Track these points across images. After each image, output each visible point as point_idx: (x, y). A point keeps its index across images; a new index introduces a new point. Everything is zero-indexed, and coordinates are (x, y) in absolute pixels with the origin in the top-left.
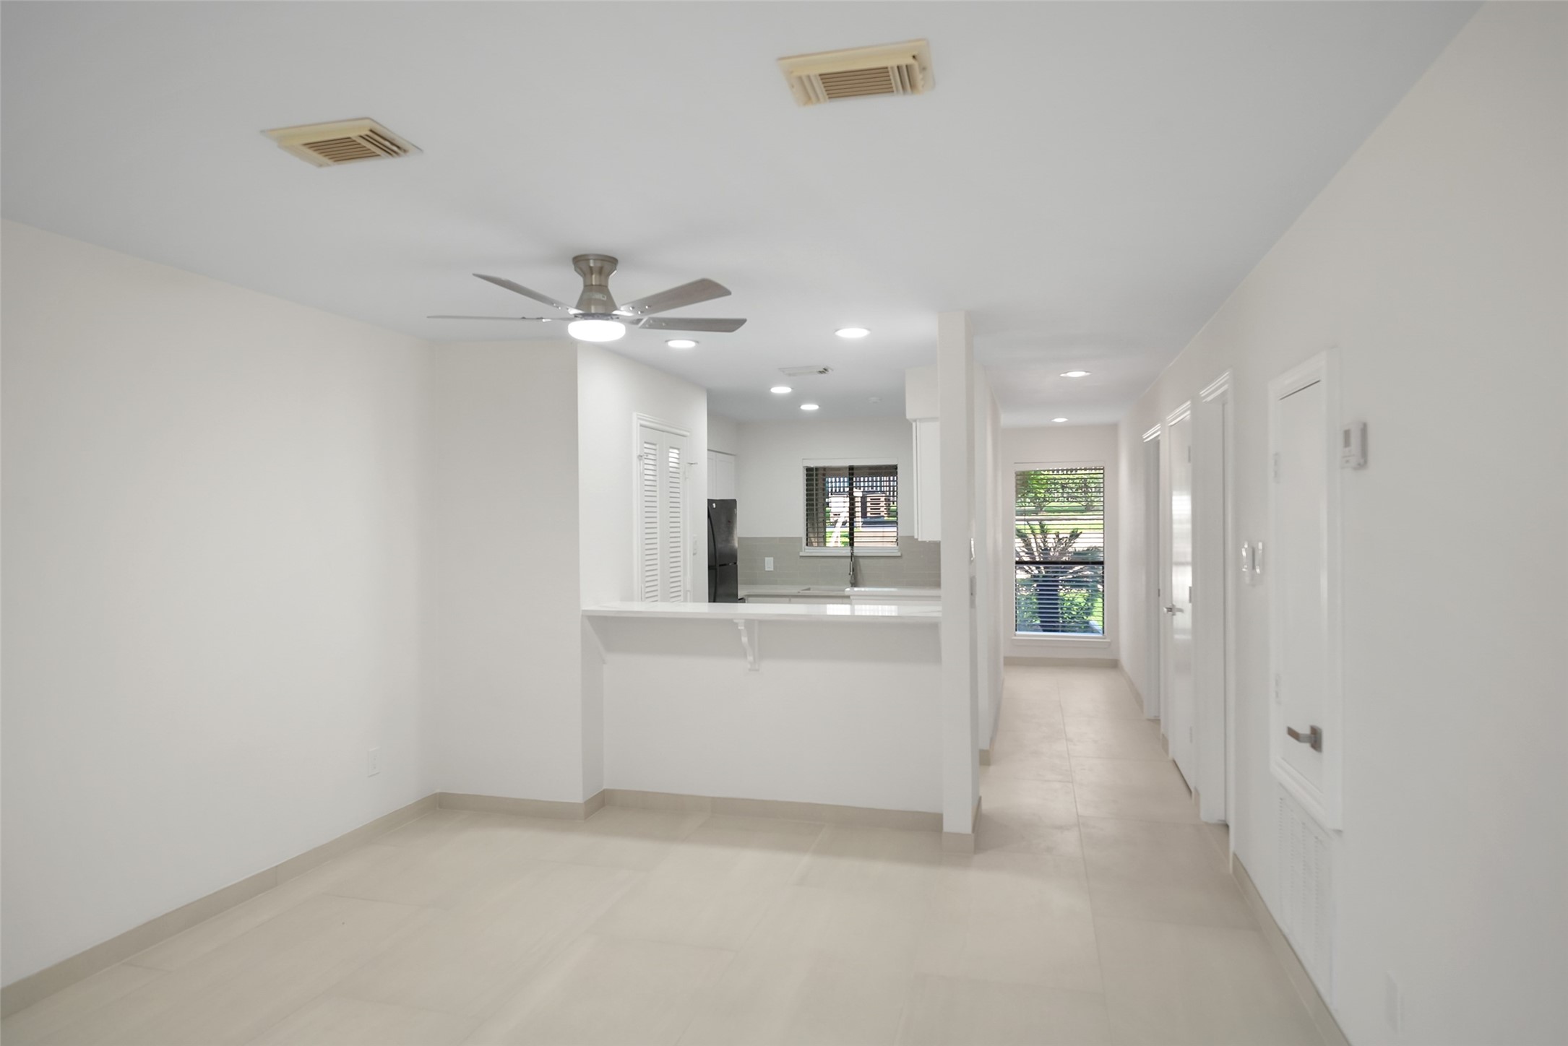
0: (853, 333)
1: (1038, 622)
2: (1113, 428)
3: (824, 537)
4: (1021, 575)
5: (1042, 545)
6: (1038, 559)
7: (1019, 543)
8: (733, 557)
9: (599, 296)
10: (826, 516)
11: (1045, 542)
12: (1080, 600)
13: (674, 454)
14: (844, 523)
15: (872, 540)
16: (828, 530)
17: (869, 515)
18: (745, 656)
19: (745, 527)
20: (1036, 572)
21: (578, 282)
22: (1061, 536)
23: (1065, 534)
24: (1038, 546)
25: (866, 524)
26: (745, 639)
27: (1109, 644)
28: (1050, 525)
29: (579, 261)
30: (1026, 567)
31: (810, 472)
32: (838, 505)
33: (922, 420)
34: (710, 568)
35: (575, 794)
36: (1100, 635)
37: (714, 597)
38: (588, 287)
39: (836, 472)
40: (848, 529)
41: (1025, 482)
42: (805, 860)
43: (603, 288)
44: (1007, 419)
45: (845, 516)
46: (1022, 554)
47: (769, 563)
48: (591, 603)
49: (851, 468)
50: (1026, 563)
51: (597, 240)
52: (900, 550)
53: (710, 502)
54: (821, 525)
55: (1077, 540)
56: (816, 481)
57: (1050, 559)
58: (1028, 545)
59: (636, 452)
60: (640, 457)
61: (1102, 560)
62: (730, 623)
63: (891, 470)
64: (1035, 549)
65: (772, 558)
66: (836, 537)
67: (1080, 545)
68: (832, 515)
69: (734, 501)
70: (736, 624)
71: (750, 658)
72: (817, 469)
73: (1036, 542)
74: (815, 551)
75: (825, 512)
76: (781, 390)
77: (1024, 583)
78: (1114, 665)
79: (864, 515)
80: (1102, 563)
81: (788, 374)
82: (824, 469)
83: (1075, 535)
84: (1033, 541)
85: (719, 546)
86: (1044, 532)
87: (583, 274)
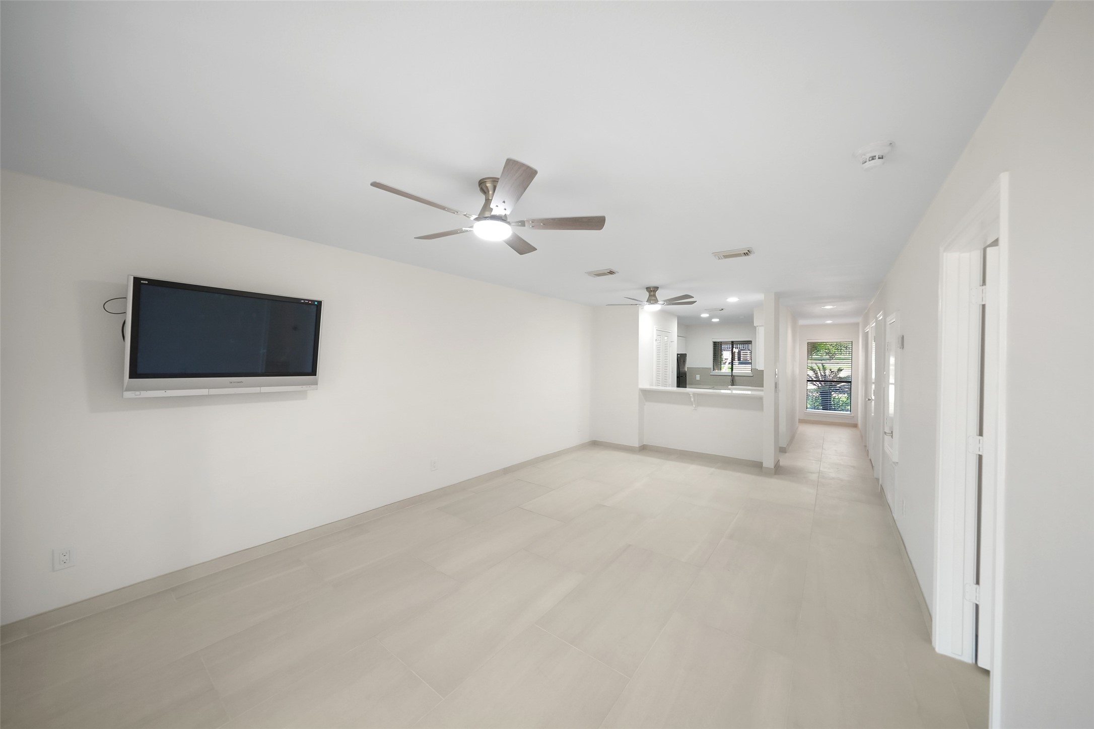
0: (733, 300)
1: (821, 408)
2: (857, 324)
3: (721, 368)
4: (811, 386)
5: (823, 374)
6: (821, 380)
7: (811, 373)
8: (685, 374)
9: (653, 298)
10: (721, 360)
11: (825, 373)
12: (845, 400)
13: (666, 338)
14: (729, 363)
15: (740, 369)
16: (722, 365)
17: (742, 360)
18: (692, 405)
19: (689, 364)
20: (820, 385)
21: (647, 294)
22: (832, 370)
23: (835, 369)
24: (822, 375)
25: (740, 363)
26: (692, 399)
27: (853, 417)
28: (826, 366)
29: (648, 289)
30: (814, 383)
31: (715, 344)
32: (726, 355)
33: (760, 326)
34: (677, 377)
35: (636, 444)
36: (849, 412)
37: (678, 386)
38: (650, 295)
39: (726, 343)
40: (731, 365)
41: (813, 348)
42: (712, 470)
43: (654, 295)
44: (801, 322)
45: (729, 360)
46: (813, 377)
47: (698, 377)
48: (641, 386)
49: (732, 342)
50: (815, 381)
51: (653, 284)
52: (752, 374)
53: (678, 354)
54: (719, 363)
55: (841, 372)
56: (717, 347)
57: (827, 380)
58: (816, 374)
59: (655, 339)
60: (656, 340)
61: (850, 380)
62: (688, 394)
63: (749, 342)
64: (820, 375)
65: (699, 375)
66: (725, 369)
67: (842, 375)
68: (724, 360)
69: (686, 354)
70: (690, 394)
71: (694, 406)
72: (718, 342)
73: (820, 372)
74: (717, 372)
75: (721, 357)
76: (705, 315)
77: (812, 391)
78: (855, 426)
79: (739, 359)
80: (850, 382)
81: (706, 311)
82: (721, 342)
83: (840, 370)
84: (819, 372)
85: (680, 370)
86: (824, 369)
87: (649, 292)
